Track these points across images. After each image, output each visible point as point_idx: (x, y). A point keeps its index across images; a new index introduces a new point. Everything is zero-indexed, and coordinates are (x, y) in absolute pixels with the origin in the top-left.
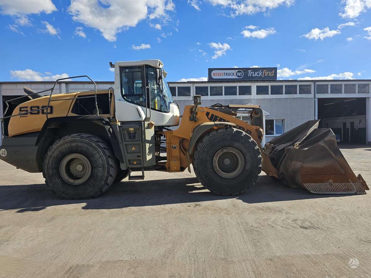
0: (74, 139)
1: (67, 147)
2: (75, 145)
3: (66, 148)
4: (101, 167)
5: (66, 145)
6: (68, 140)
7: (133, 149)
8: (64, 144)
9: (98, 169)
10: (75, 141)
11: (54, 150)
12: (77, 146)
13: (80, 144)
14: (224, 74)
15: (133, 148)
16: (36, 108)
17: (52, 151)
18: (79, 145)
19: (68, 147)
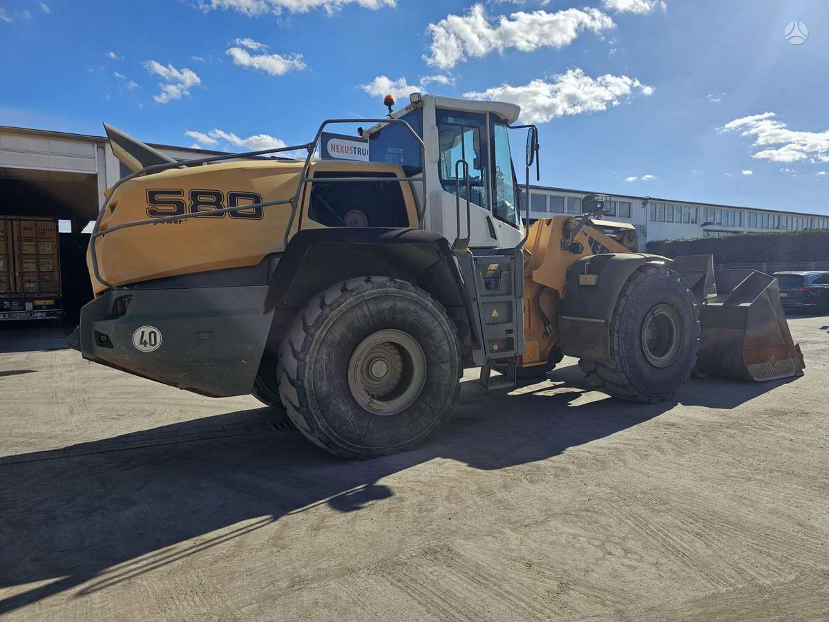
0: (383, 292)
1: (367, 313)
2: (389, 307)
3: (366, 317)
4: (448, 361)
5: (365, 309)
6: (368, 295)
7: (493, 315)
8: (359, 305)
9: (440, 368)
10: (386, 296)
11: (331, 323)
12: (393, 310)
13: (400, 305)
14: (353, 149)
15: (495, 312)
16: (212, 199)
17: (326, 326)
18: (398, 307)
19: (370, 313)
